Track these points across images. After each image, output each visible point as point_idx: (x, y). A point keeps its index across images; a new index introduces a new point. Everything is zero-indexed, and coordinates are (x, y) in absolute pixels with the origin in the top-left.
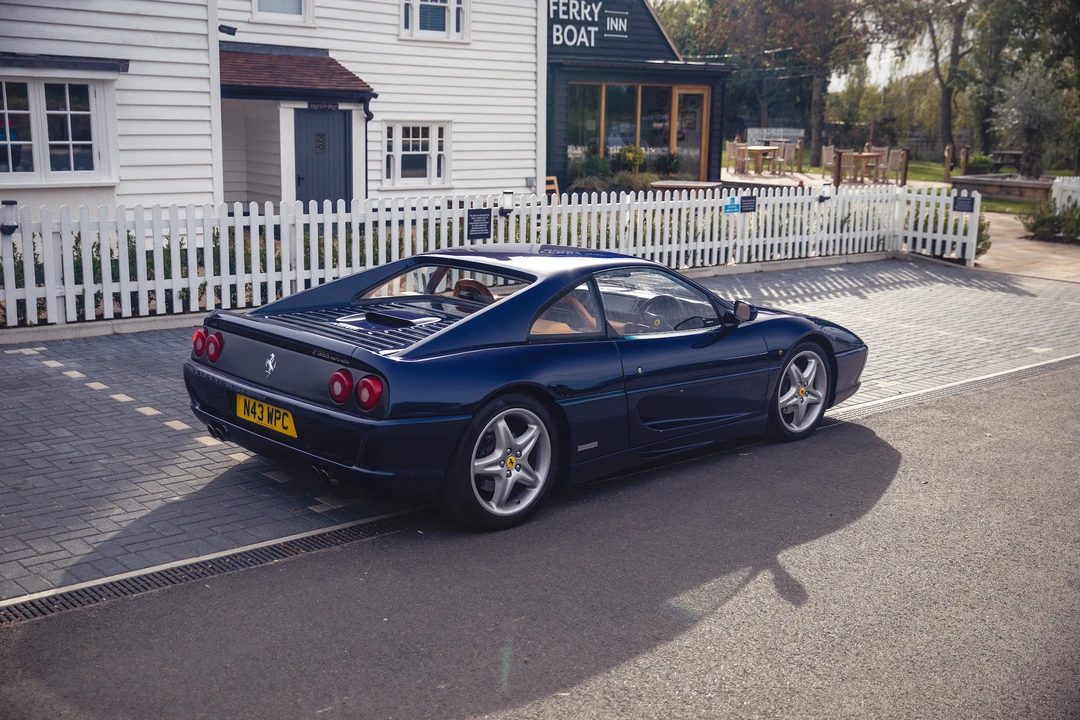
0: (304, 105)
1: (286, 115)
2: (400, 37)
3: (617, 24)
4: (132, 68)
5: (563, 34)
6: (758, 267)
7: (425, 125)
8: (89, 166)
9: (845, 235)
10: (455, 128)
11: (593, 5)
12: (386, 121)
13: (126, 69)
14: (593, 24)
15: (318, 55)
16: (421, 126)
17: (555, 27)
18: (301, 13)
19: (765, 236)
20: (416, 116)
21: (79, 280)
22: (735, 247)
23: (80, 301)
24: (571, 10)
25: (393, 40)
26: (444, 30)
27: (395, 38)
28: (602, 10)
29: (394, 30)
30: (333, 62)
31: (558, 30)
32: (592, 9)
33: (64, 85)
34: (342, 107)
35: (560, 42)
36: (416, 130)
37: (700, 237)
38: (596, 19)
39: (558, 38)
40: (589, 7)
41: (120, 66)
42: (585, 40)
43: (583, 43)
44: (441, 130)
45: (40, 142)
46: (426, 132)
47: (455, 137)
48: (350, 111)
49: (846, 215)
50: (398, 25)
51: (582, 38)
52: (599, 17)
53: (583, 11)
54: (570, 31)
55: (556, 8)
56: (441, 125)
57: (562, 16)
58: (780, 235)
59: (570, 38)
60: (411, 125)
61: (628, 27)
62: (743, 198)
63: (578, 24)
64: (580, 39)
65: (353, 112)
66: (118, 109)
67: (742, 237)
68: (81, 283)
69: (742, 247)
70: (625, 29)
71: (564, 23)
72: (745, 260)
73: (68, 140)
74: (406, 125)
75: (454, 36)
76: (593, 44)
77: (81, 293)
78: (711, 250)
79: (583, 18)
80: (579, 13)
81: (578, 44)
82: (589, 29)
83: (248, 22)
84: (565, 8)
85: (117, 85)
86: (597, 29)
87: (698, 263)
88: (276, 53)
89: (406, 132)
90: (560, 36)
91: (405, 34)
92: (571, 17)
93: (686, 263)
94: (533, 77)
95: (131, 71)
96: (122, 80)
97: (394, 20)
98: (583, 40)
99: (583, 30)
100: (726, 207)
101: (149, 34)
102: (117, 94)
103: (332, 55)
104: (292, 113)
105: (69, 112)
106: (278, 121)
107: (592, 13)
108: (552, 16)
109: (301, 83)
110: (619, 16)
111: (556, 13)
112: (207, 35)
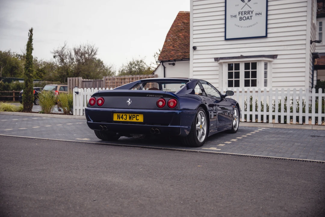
4: (278, 57)
8: (255, 85)
13: (276, 58)
41: (274, 57)
66: (273, 70)
73: (250, 78)
85: (273, 62)
96: (275, 61)
101: (286, 47)
102: (273, 65)
105: (251, 70)
112: (305, 44)
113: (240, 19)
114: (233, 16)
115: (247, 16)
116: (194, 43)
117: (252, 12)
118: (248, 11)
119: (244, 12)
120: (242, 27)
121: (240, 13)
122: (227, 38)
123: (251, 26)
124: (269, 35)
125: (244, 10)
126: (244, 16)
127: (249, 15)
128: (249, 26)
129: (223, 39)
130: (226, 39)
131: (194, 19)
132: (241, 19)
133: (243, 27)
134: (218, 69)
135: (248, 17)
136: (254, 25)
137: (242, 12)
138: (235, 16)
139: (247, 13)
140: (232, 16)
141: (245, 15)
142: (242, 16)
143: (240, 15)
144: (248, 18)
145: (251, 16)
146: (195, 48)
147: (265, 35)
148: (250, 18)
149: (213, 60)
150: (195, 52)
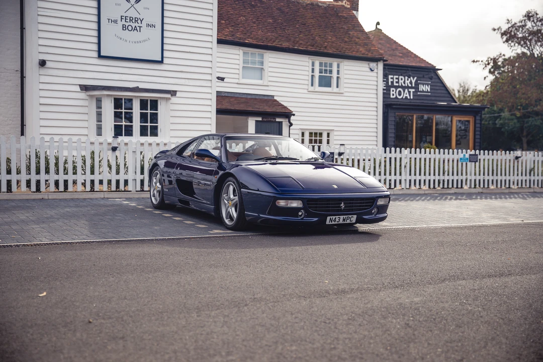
0: (260, 119)
1: (252, 123)
2: (309, 90)
3: (425, 88)
4: (178, 94)
5: (396, 92)
6: (480, 190)
7: (320, 132)
8: (156, 135)
9: (532, 178)
10: (336, 133)
11: (412, 78)
12: (301, 129)
13: (175, 95)
14: (412, 88)
15: (270, 98)
16: (318, 132)
17: (392, 89)
18: (262, 80)
19: (484, 175)
20: (316, 127)
21: (142, 173)
22: (466, 180)
23: (142, 182)
24: (400, 81)
25: (306, 91)
26: (330, 87)
27: (306, 90)
28: (416, 81)
29: (306, 87)
30: (276, 101)
31: (393, 91)
32: (411, 81)
33: (147, 100)
34: (278, 120)
35: (394, 97)
36: (316, 134)
37: (446, 173)
38: (413, 85)
39: (393, 95)
40: (409, 79)
41: (173, 93)
42: (408, 95)
43: (406, 97)
44: (328, 135)
45: (136, 124)
46: (321, 134)
47: (336, 138)
48: (282, 122)
49: (532, 167)
50: (308, 85)
51: (405, 94)
52: (415, 84)
53: (406, 81)
54: (400, 91)
55: (392, 80)
56: (328, 132)
57: (395, 84)
58: (493, 175)
59: (400, 95)
60: (313, 132)
61: (430, 89)
62: (470, 155)
63: (404, 88)
64: (405, 95)
65: (283, 123)
66: (172, 111)
67: (471, 175)
68: (143, 174)
69: (471, 180)
70: (429, 90)
71: (396, 87)
72: (473, 186)
73: (148, 123)
74: (311, 131)
75: (336, 90)
76: (412, 98)
77: (142, 179)
78: (453, 180)
79: (406, 85)
80: (404, 82)
81: (404, 98)
82: (410, 90)
83: (237, 83)
84: (397, 80)
85: (171, 101)
86: (414, 90)
87: (446, 186)
88: (249, 97)
89: (311, 134)
90: (393, 93)
91: (311, 89)
92: (400, 85)
93: (439, 186)
94: (375, 109)
95: (177, 95)
96: (174, 100)
97: (306, 82)
98: (406, 95)
99: (406, 90)
100: (461, 159)
101: (186, 80)
102: (172, 105)
103: (275, 98)
104: (254, 122)
105: (149, 111)
106: (247, 127)
107: (411, 83)
108: (390, 84)
109: (259, 109)
110: (426, 84)
111: (392, 82)
112: (211, 80)
113: (123, 27)
114: (112, 21)
115: (134, 25)
116: (39, 52)
117: (141, 21)
118: (135, 18)
119: (129, 18)
120: (126, 41)
121: (122, 17)
122: (102, 54)
123: (140, 42)
124: (165, 61)
125: (129, 14)
126: (129, 24)
127: (136, 24)
128: (138, 42)
129: (95, 54)
130: (100, 56)
131: (39, 9)
132: (124, 29)
133: (128, 41)
134: (87, 105)
135: (136, 27)
136: (144, 41)
137: (127, 18)
138: (116, 22)
139: (134, 21)
140: (110, 21)
141: (131, 24)
142: (127, 24)
143: (124, 20)
144: (135, 29)
145: (140, 27)
146: (43, 63)
147: (160, 60)
148: (138, 28)
149: (78, 89)
150: (43, 71)
